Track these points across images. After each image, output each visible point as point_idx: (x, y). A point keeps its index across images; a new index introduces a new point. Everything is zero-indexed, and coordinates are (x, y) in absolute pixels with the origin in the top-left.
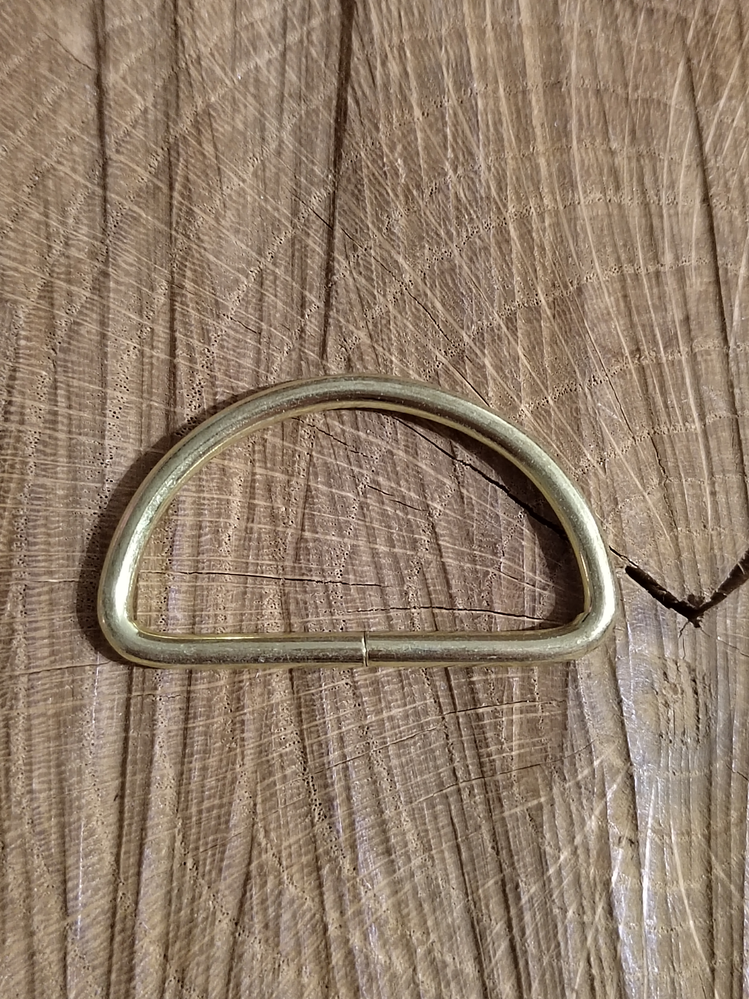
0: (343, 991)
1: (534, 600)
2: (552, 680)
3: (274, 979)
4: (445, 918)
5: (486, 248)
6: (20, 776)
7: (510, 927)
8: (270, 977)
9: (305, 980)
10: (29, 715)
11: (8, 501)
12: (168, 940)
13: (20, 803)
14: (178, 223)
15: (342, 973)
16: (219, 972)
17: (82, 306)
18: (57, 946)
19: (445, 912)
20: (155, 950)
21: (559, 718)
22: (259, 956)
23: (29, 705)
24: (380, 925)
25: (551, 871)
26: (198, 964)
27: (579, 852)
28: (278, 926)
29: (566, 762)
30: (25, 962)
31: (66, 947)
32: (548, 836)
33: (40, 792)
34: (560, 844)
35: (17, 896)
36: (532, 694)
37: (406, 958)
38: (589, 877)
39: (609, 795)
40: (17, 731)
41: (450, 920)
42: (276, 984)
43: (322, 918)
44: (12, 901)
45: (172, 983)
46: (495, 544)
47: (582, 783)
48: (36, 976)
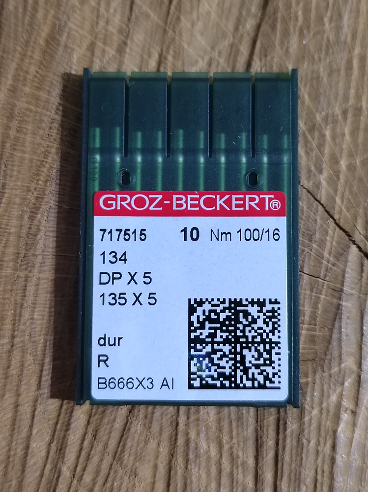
0: (180, 460)
1: (327, 270)
2: (328, 316)
3: (144, 446)
4: (243, 431)
5: (339, 70)
6: (28, 309)
7: (277, 444)
8: (143, 444)
9: (161, 449)
10: (39, 278)
11: (50, 158)
12: (91, 413)
13: (25, 324)
14: (170, 23)
15: (182, 450)
16: (116, 436)
17: (110, 59)
18: (31, 404)
19: (243, 428)
20: (83, 417)
21: (328, 337)
22: (139, 432)
23: (40, 272)
24: (208, 428)
25: (306, 419)
26: (105, 429)
27: (323, 411)
28: (152, 418)
29: (327, 361)
30: (13, 408)
31: (36, 406)
32: (308, 399)
33: (37, 320)
34: (314, 405)
35: (15, 373)
36: (315, 321)
37: (218, 448)
38: (325, 426)
39: (346, 384)
40: (31, 284)
41: (245, 433)
42: (145, 448)
43: (177, 418)
44: (12, 376)
45: (90, 436)
46: (312, 235)
47: (333, 374)
48: (18, 417)
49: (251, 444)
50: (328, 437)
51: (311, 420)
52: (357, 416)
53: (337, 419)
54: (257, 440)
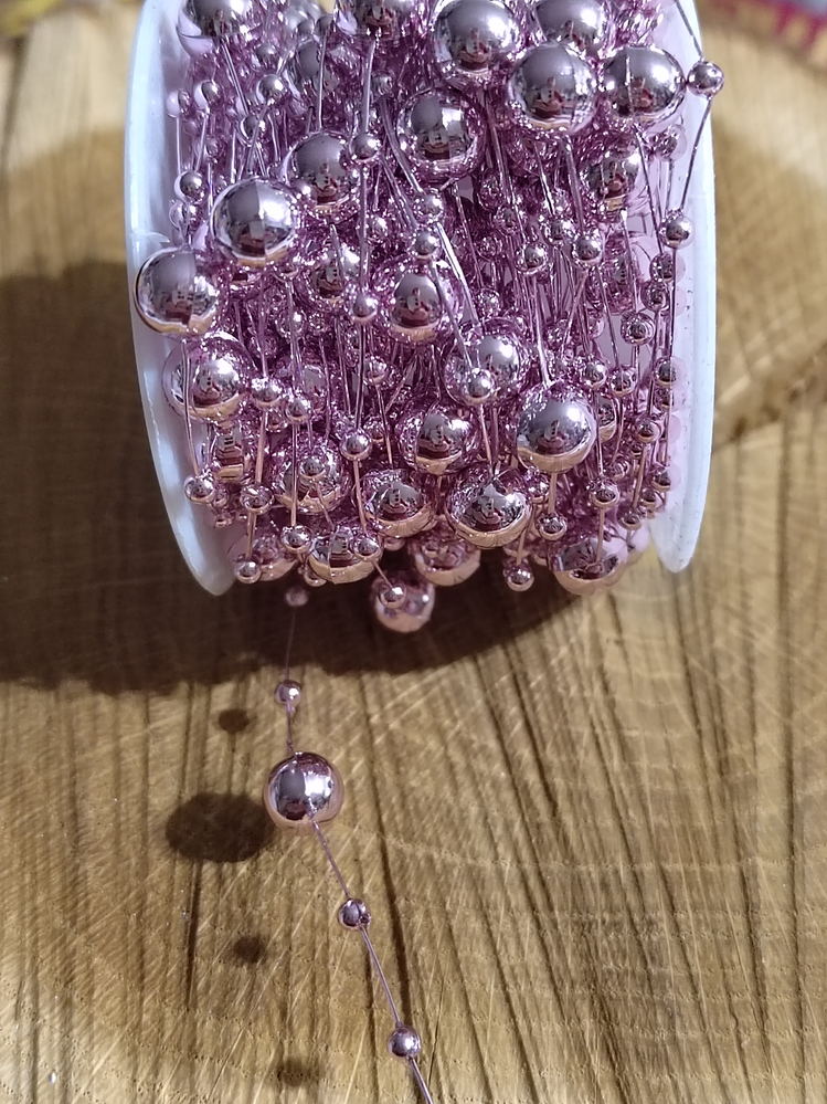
49: (485, 720)
50: (594, 678)
51: (561, 662)
52: (626, 645)
53: (598, 652)
54: (492, 713)
